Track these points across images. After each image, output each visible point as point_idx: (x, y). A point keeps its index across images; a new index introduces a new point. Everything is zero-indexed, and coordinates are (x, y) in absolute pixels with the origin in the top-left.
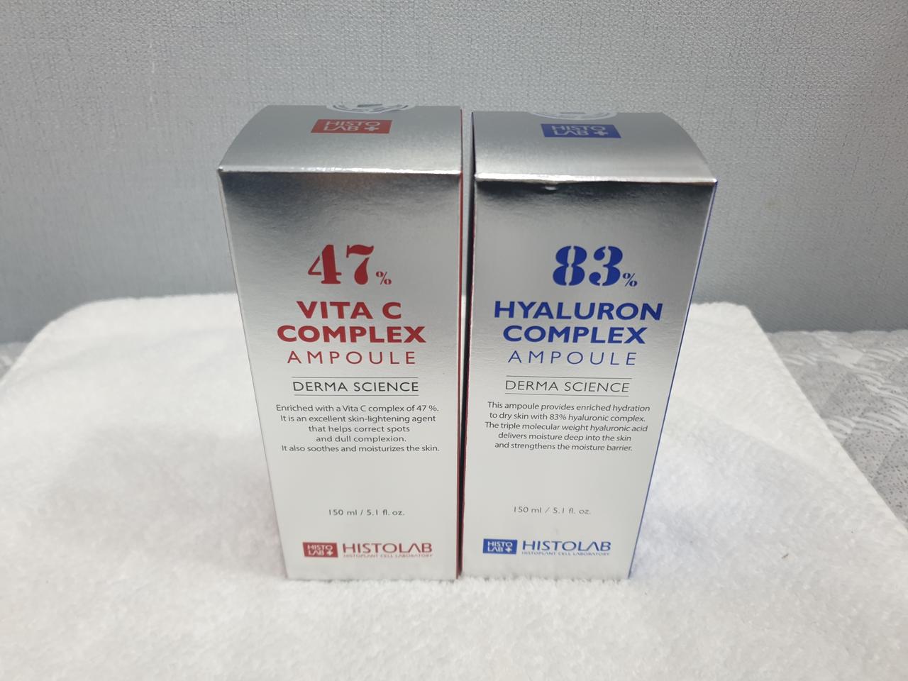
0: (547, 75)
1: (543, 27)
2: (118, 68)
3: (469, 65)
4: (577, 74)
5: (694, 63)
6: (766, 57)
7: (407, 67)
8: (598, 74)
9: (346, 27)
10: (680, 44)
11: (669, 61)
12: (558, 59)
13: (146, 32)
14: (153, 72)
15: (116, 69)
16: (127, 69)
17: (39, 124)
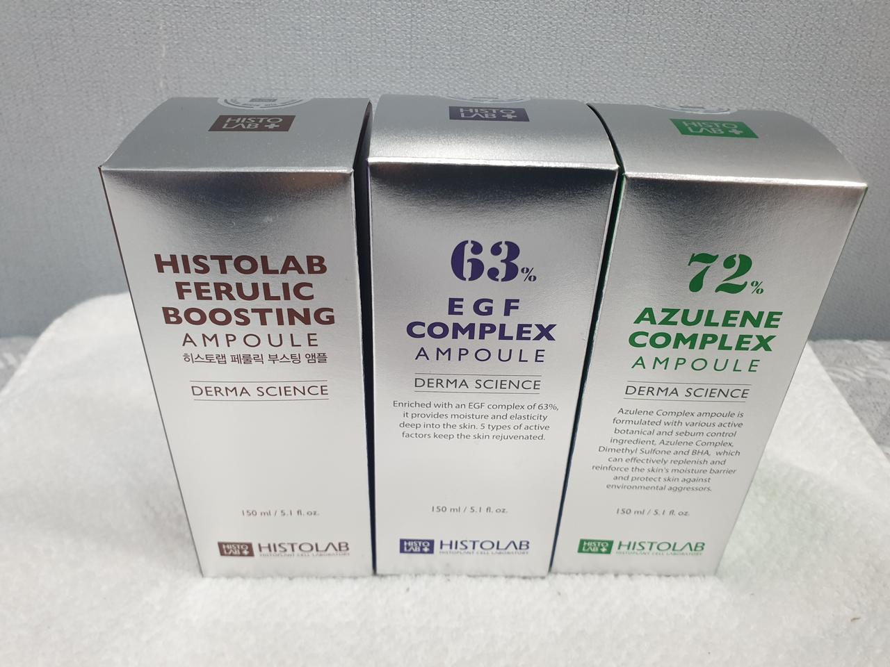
0: (588, 65)
1: (587, 13)
2: (126, 51)
3: (504, 54)
4: (621, 65)
5: (748, 55)
6: (827, 49)
7: (438, 54)
8: (644, 66)
9: (372, 10)
10: (735, 34)
11: (722, 52)
12: (601, 48)
13: (157, 13)
14: (163, 55)
15: (124, 52)
16: (136, 51)
17: (41, 109)
